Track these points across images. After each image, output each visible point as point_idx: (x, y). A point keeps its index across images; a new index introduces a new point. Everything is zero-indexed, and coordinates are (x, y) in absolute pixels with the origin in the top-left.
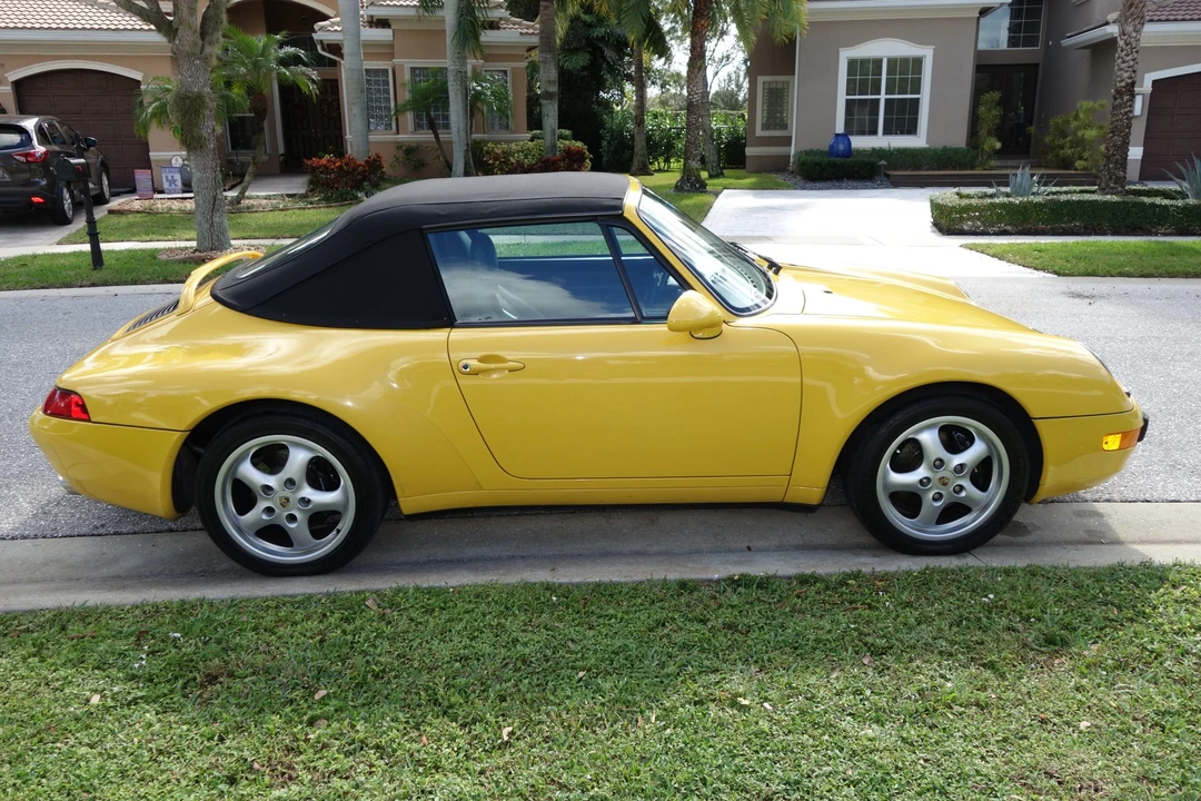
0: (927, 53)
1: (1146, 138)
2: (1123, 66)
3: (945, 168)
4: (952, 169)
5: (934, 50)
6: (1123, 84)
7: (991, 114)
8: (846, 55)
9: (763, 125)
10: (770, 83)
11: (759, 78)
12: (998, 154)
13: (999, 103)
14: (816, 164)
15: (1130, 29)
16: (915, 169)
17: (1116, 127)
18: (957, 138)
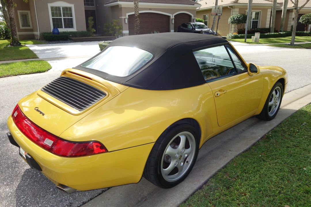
0: (72, 6)
1: (129, 28)
2: (136, 11)
3: (83, 37)
4: (85, 37)
5: (74, 5)
6: (137, 15)
7: (91, 23)
8: (50, 5)
9: (22, 25)
10: (22, 13)
11: (18, 11)
12: (95, 33)
13: (93, 20)
14: (51, 36)
15: (136, 2)
16: (76, 37)
17: (137, 25)
18: (84, 29)
